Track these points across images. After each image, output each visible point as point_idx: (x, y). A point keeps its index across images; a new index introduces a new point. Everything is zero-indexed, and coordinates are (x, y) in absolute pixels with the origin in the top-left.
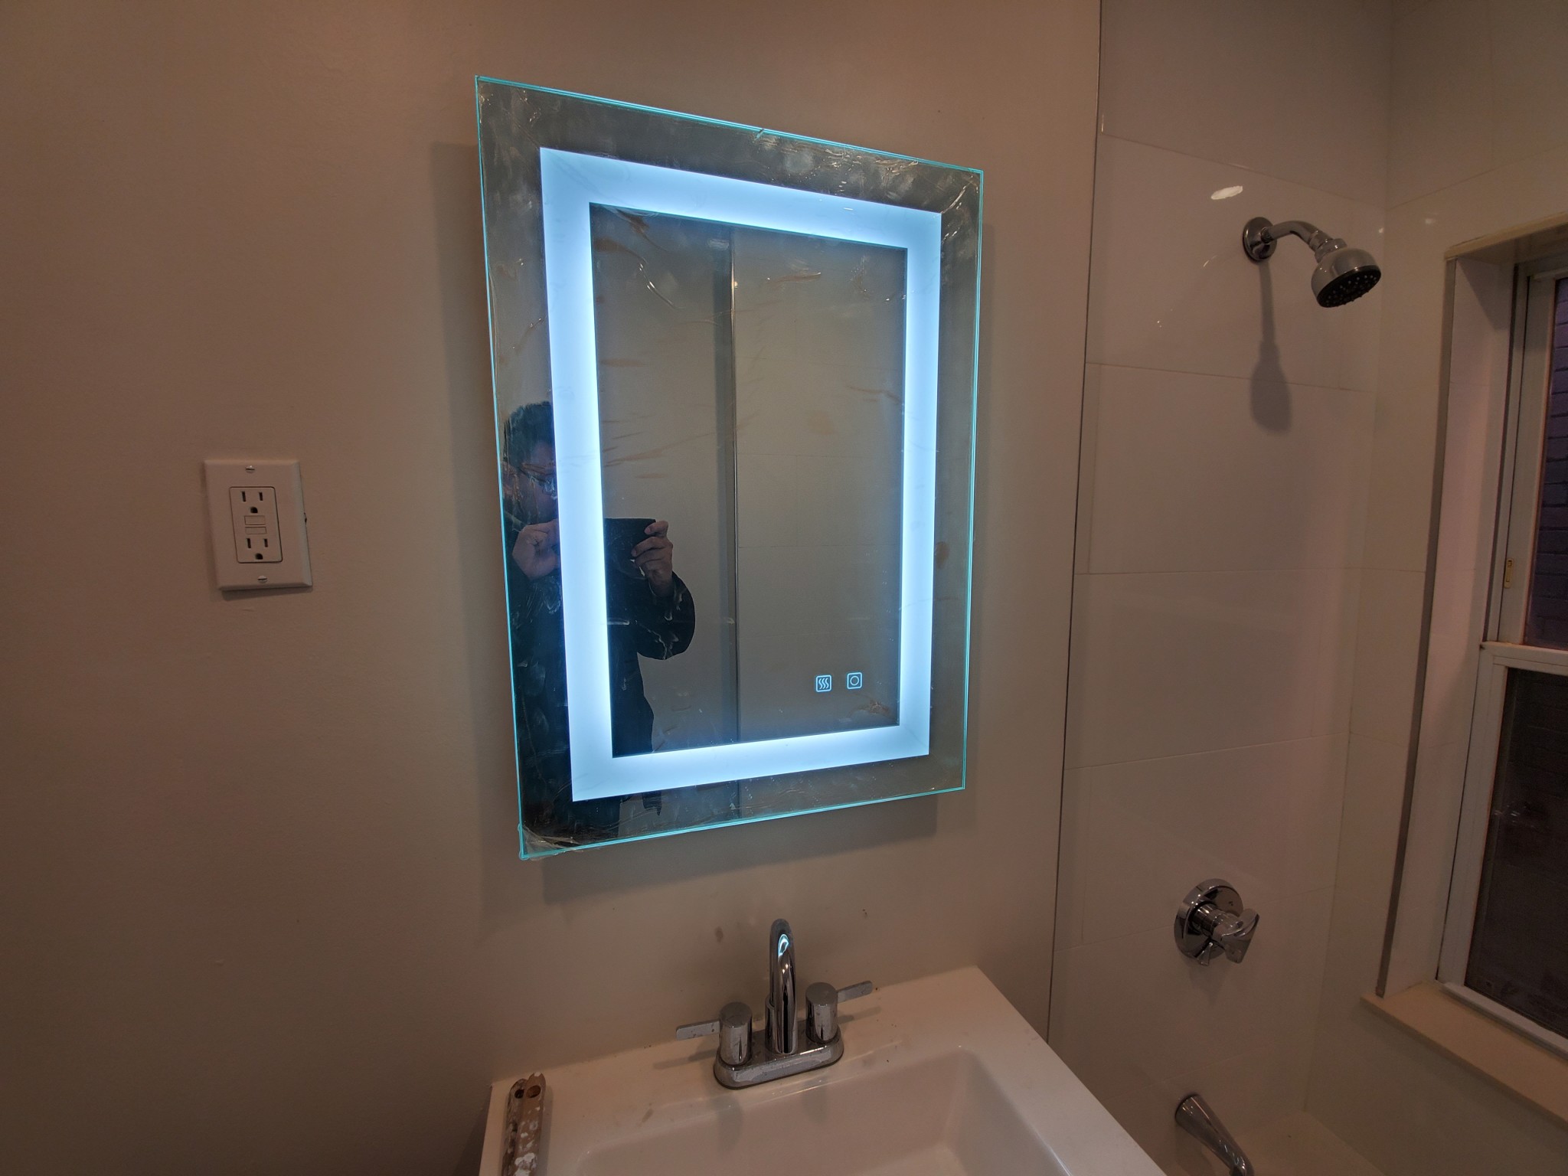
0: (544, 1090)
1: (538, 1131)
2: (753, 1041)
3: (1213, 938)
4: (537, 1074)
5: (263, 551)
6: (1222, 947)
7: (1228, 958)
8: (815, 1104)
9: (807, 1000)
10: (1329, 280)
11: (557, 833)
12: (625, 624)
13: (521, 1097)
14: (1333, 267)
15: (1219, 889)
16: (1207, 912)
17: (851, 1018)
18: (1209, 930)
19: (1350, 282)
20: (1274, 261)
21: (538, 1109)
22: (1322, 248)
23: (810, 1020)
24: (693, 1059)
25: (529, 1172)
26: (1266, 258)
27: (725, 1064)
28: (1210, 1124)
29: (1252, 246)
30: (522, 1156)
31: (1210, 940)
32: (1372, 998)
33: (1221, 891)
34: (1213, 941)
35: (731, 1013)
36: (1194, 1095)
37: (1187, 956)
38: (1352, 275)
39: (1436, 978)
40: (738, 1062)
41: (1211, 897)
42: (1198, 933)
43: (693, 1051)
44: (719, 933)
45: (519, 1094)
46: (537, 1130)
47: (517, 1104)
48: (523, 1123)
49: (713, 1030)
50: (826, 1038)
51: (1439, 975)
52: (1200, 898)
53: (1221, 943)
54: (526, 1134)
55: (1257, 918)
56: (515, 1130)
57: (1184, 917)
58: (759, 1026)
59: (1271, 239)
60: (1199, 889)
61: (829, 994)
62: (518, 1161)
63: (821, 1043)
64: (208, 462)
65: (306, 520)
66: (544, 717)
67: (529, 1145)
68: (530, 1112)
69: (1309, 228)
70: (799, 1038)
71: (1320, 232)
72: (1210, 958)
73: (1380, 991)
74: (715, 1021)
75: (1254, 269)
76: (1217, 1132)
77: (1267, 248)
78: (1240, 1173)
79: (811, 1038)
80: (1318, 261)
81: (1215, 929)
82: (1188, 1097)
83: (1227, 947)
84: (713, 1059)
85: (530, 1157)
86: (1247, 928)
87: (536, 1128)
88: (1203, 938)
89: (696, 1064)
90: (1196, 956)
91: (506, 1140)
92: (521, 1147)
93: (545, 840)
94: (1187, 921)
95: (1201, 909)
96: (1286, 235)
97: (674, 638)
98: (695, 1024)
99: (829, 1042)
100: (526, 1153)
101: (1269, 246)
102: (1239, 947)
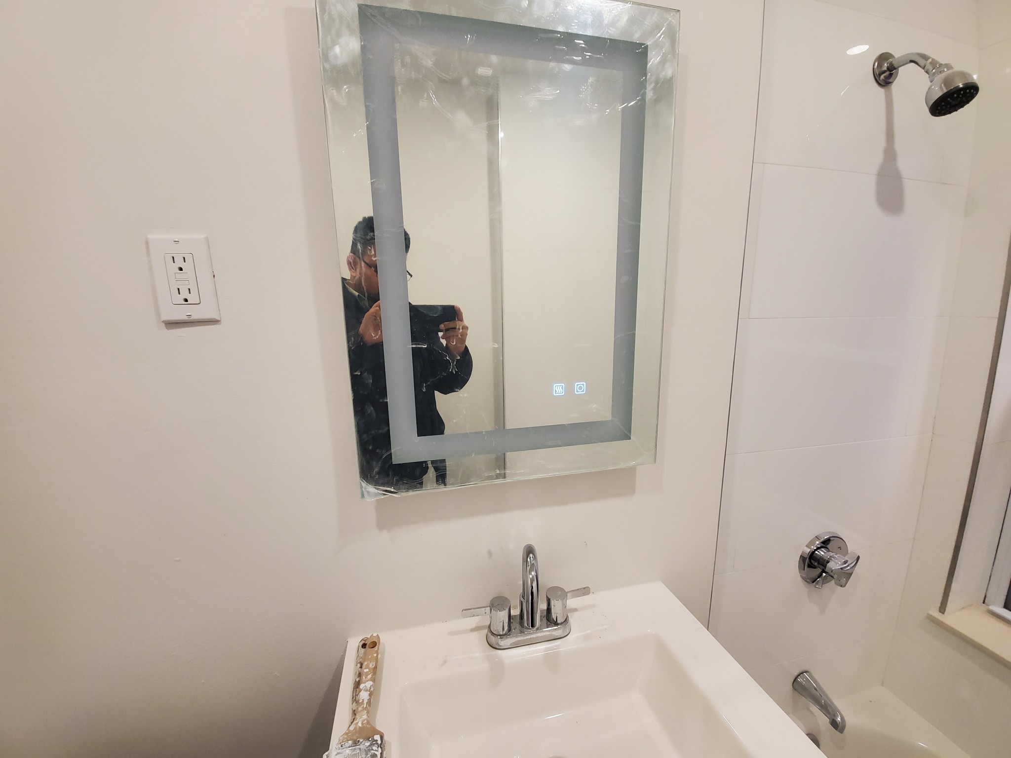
0: (379, 644)
1: (376, 667)
2: (512, 621)
3: (827, 570)
4: (375, 635)
5: (188, 297)
6: (832, 577)
7: (836, 584)
8: (552, 661)
9: (547, 597)
10: (940, 94)
11: (383, 485)
12: (424, 346)
13: (365, 648)
14: (943, 85)
15: (831, 539)
16: (823, 553)
17: (576, 610)
18: (823, 565)
19: (955, 95)
20: (897, 85)
21: (375, 655)
22: (934, 71)
23: (549, 610)
24: (473, 630)
25: (369, 693)
26: (890, 83)
27: (493, 634)
28: (817, 690)
29: (880, 75)
30: (365, 683)
31: (824, 571)
32: (936, 614)
33: (833, 540)
34: (825, 572)
35: (498, 603)
36: (806, 672)
37: (807, 582)
38: (958, 91)
39: (984, 602)
40: (501, 633)
41: (826, 543)
42: (815, 567)
43: (473, 626)
44: (490, 553)
45: (364, 646)
46: (374, 668)
47: (363, 652)
48: (366, 663)
49: (486, 613)
50: (559, 621)
51: (986, 601)
52: (818, 544)
53: (832, 574)
54: (368, 670)
55: (858, 558)
56: (361, 667)
57: (806, 556)
58: (515, 612)
59: (895, 69)
60: (817, 538)
61: (562, 594)
62: (362, 686)
63: (556, 624)
64: (150, 237)
65: (214, 276)
66: (372, 408)
67: (369, 676)
68: (370, 657)
69: (924, 57)
70: (541, 620)
71: (933, 59)
72: (823, 584)
73: (942, 609)
74: (487, 607)
75: (881, 91)
76: (822, 696)
77: (891, 75)
78: (836, 722)
79: (549, 619)
80: (931, 82)
81: (828, 564)
82: (802, 673)
83: (835, 576)
84: (486, 631)
85: (369, 684)
86: (851, 563)
87: (374, 666)
88: (819, 570)
89: (475, 633)
90: (813, 582)
91: (356, 672)
92: (364, 677)
93: (375, 488)
94: (808, 559)
95: (818, 552)
96: (906, 64)
97: (457, 357)
98: (474, 609)
99: (562, 623)
100: (368, 681)
101: (892, 74)
102: (845, 576)
